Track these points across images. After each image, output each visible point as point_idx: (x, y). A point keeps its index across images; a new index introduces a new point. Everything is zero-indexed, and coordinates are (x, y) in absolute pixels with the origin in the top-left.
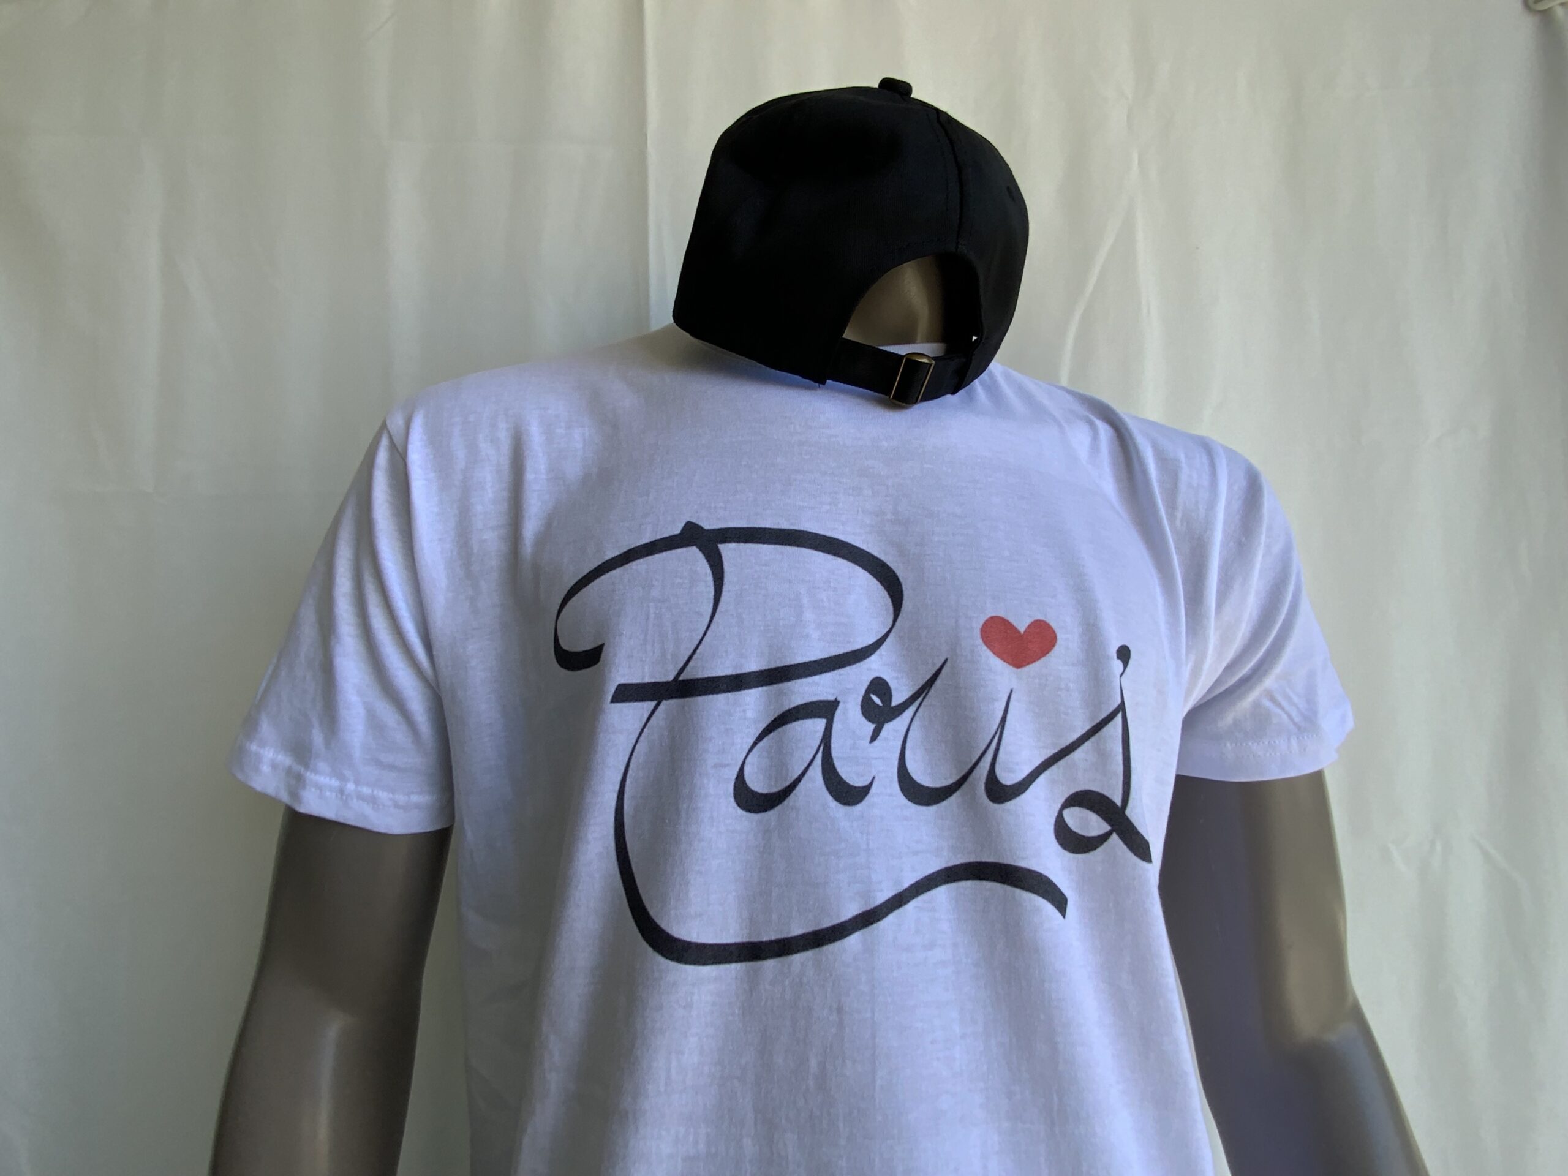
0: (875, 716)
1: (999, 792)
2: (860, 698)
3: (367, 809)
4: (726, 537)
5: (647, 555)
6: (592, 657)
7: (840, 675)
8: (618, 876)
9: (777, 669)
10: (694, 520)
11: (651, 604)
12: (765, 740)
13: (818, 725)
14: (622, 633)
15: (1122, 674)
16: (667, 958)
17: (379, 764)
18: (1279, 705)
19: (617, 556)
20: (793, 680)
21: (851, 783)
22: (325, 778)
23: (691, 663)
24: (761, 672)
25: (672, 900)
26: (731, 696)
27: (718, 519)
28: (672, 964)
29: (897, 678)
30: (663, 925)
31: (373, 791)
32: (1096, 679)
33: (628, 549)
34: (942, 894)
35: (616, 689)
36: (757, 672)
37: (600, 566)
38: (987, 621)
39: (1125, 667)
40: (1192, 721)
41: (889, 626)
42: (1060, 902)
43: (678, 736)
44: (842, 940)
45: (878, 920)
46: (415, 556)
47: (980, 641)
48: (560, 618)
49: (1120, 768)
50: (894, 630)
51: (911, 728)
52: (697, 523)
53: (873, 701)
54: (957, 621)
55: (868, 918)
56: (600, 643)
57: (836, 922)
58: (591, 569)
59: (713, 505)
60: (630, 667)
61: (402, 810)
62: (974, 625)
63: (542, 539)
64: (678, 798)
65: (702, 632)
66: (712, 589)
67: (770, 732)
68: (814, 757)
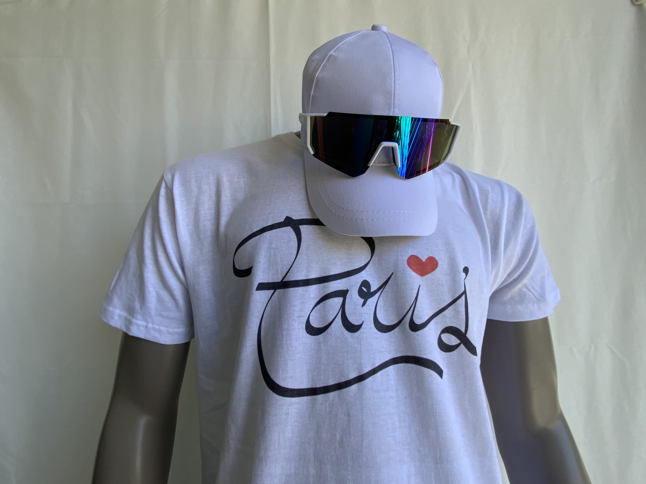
0: (364, 296)
1: (414, 327)
2: (358, 289)
3: (157, 334)
4: (302, 223)
5: (270, 230)
6: (248, 272)
7: (349, 279)
8: (259, 361)
9: (323, 277)
10: (289, 216)
11: (272, 250)
12: (318, 306)
13: (339, 300)
14: (260, 262)
15: (465, 278)
16: (278, 395)
17: (162, 316)
18: (529, 290)
19: (258, 231)
20: (329, 282)
21: (353, 323)
22: (140, 322)
23: (288, 275)
25: (280, 371)
26: (305, 288)
27: (299, 215)
28: (280, 397)
29: (373, 280)
30: (277, 381)
31: (159, 327)
32: (454, 280)
33: (263, 227)
34: (391, 369)
35: (258, 285)
36: (316, 278)
37: (252, 234)
38: (410, 257)
39: (466, 276)
40: (494, 297)
41: (370, 259)
42: (440, 372)
43: (282, 305)
44: (350, 387)
45: (365, 379)
47: (407, 265)
48: (235, 256)
49: (464, 317)
50: (371, 261)
51: (379, 301)
52: (291, 217)
53: (363, 290)
54: (397, 257)
55: (361, 378)
56: (251, 266)
57: (347, 379)
58: (248, 235)
59: (297, 210)
60: (263, 276)
61: (171, 335)
62: (404, 258)
63: (228, 224)
64: (283, 330)
65: (293, 262)
66: (297, 244)
67: (320, 303)
68: (338, 313)
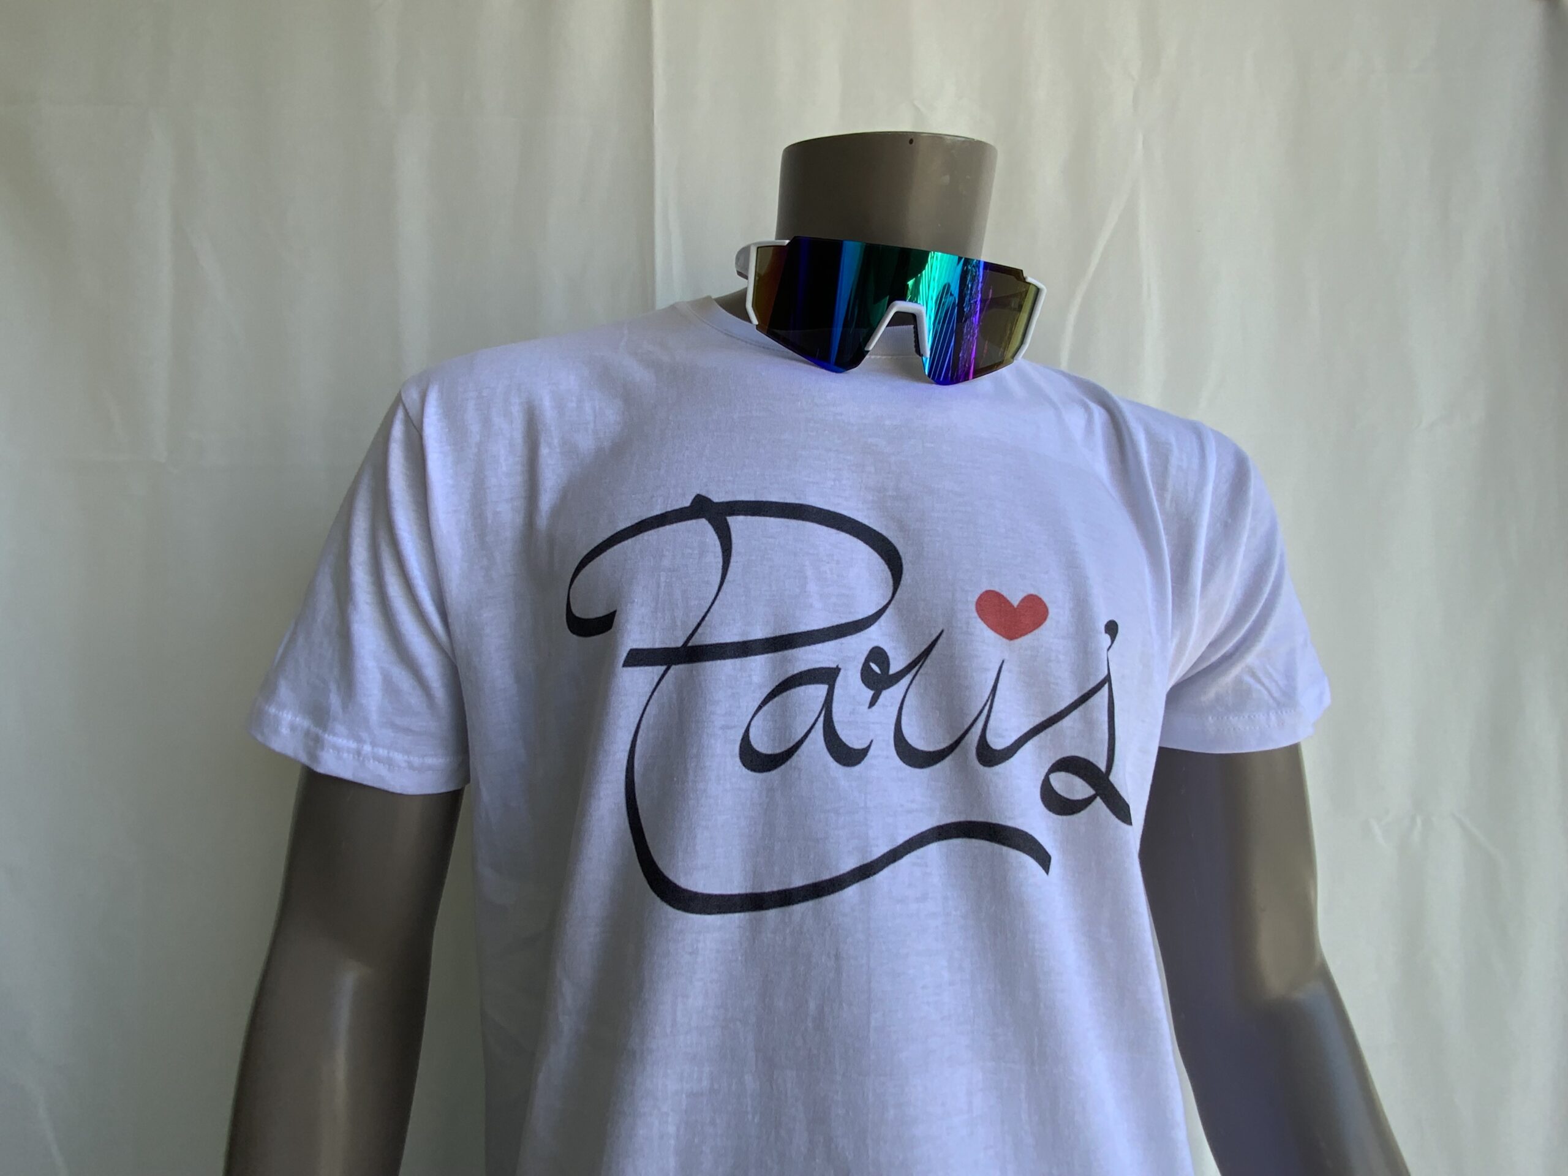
0: (874, 683)
1: (989, 756)
2: (860, 666)
3: (383, 770)
4: (734, 510)
5: (658, 527)
6: (605, 624)
7: (842, 644)
8: (629, 831)
9: (782, 637)
10: (704, 493)
11: (662, 573)
12: (770, 704)
13: (818, 691)
14: (634, 601)
15: (1110, 647)
16: (674, 907)
17: (394, 726)
18: (1260, 682)
19: (629, 527)
20: (796, 647)
21: (850, 745)
22: (343, 740)
23: (700, 630)
24: (767, 640)
25: (680, 856)
26: (738, 662)
27: (726, 492)
28: (680, 913)
29: (895, 648)
30: (671, 876)
31: (388, 753)
32: (1084, 652)
33: (640, 520)
34: (934, 850)
35: (628, 654)
36: (763, 639)
37: (612, 536)
38: (981, 595)
39: (1113, 642)
40: (1176, 696)
41: (889, 599)
42: (1044, 860)
43: (686, 701)
44: (840, 892)
45: (875, 874)
46: (431, 526)
47: (975, 614)
48: (573, 586)
49: (1106, 736)
50: (893, 602)
51: (908, 696)
52: (707, 496)
53: (872, 669)
54: (953, 595)
55: (865, 872)
56: (612, 610)
57: (835, 874)
58: (604, 539)
59: (722, 479)
60: (641, 633)
61: (417, 772)
62: (970, 599)
63: (557, 511)
64: (686, 757)
65: (711, 600)
66: (720, 560)
67: (775, 696)
68: (816, 720)
